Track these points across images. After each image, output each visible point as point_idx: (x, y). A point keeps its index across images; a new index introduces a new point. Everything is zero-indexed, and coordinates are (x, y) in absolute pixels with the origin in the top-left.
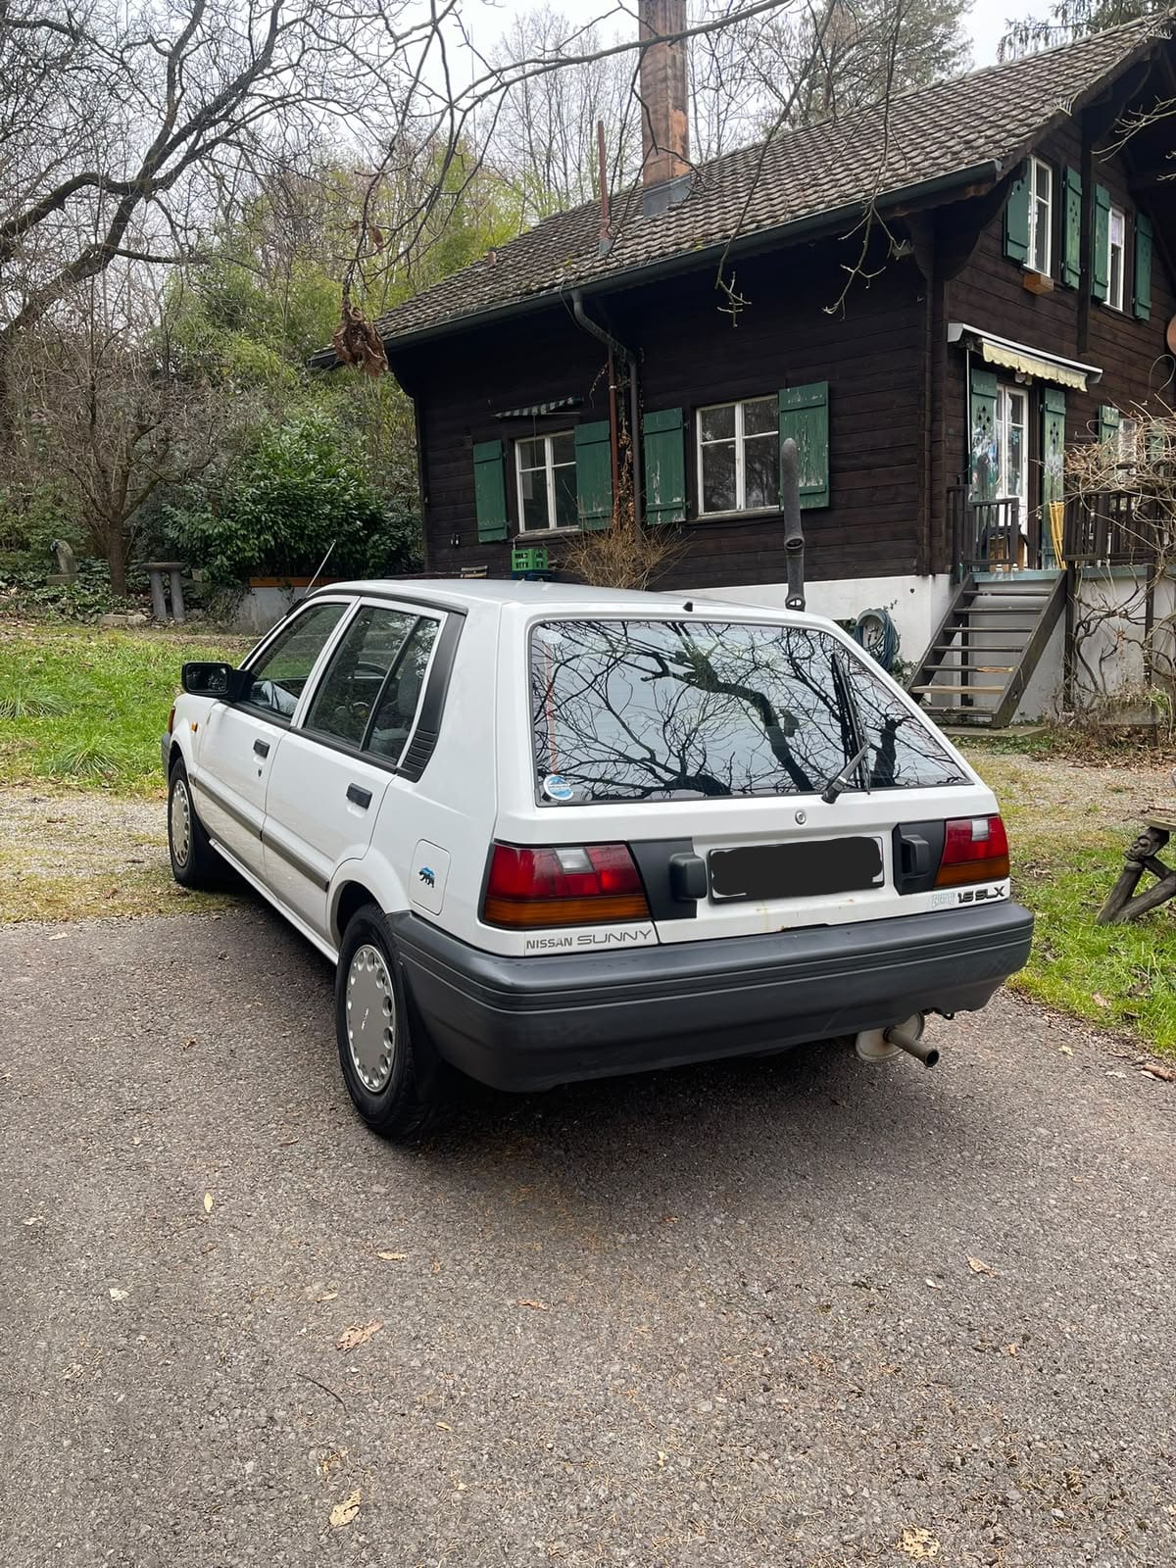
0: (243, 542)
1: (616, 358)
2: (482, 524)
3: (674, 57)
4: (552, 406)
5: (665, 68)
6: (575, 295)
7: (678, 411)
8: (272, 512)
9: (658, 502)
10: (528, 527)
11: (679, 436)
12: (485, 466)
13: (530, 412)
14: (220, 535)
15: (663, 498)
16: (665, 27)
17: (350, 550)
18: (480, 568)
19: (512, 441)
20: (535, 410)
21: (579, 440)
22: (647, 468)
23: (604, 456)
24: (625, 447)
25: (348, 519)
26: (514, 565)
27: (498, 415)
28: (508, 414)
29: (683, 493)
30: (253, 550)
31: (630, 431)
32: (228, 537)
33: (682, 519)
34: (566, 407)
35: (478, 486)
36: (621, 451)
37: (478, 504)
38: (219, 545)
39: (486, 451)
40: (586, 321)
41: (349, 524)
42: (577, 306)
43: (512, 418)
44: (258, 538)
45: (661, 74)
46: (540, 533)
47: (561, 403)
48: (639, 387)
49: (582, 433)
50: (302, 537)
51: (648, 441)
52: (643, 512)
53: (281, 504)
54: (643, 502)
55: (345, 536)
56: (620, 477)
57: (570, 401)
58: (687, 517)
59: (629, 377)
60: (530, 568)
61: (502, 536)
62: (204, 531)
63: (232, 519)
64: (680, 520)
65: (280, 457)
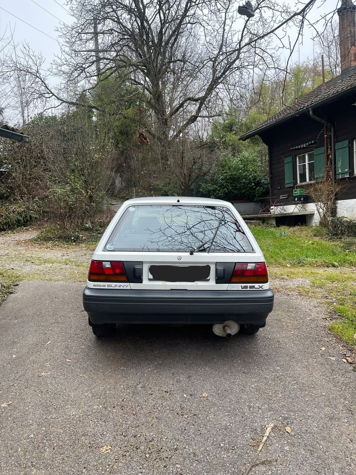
0: (219, 191)
1: (327, 127)
2: (286, 182)
3: (351, 30)
4: (307, 144)
5: (347, 34)
6: (310, 109)
7: (347, 141)
8: (227, 182)
9: (340, 171)
10: (300, 182)
11: (347, 149)
12: (287, 164)
13: (301, 147)
14: (213, 190)
15: (342, 170)
16: (347, 22)
17: (250, 192)
18: (286, 195)
19: (296, 156)
20: (302, 146)
21: (315, 154)
22: (337, 161)
23: (323, 158)
24: (329, 154)
25: (250, 183)
26: (294, 194)
27: (291, 149)
28: (294, 148)
29: (348, 168)
30: (222, 193)
31: (331, 149)
32: (215, 190)
33: (348, 176)
34: (312, 144)
35: (285, 171)
36: (328, 156)
37: (285, 176)
38: (212, 192)
39: (288, 160)
40: (314, 117)
41: (250, 184)
42: (311, 112)
43: (295, 149)
44: (223, 190)
45: (346, 37)
46: (304, 183)
47: (310, 143)
48: (334, 135)
49: (316, 151)
50: (236, 189)
51: (337, 152)
52: (335, 175)
53: (230, 180)
54: (335, 171)
55: (249, 188)
56: (327, 164)
57: (313, 142)
58: (350, 175)
59: (331, 132)
60: (299, 194)
61: (292, 185)
62: (209, 189)
63: (216, 185)
64: (347, 176)
65: (232, 167)
